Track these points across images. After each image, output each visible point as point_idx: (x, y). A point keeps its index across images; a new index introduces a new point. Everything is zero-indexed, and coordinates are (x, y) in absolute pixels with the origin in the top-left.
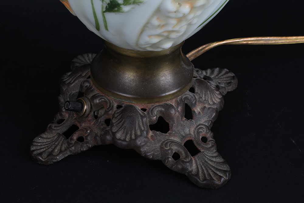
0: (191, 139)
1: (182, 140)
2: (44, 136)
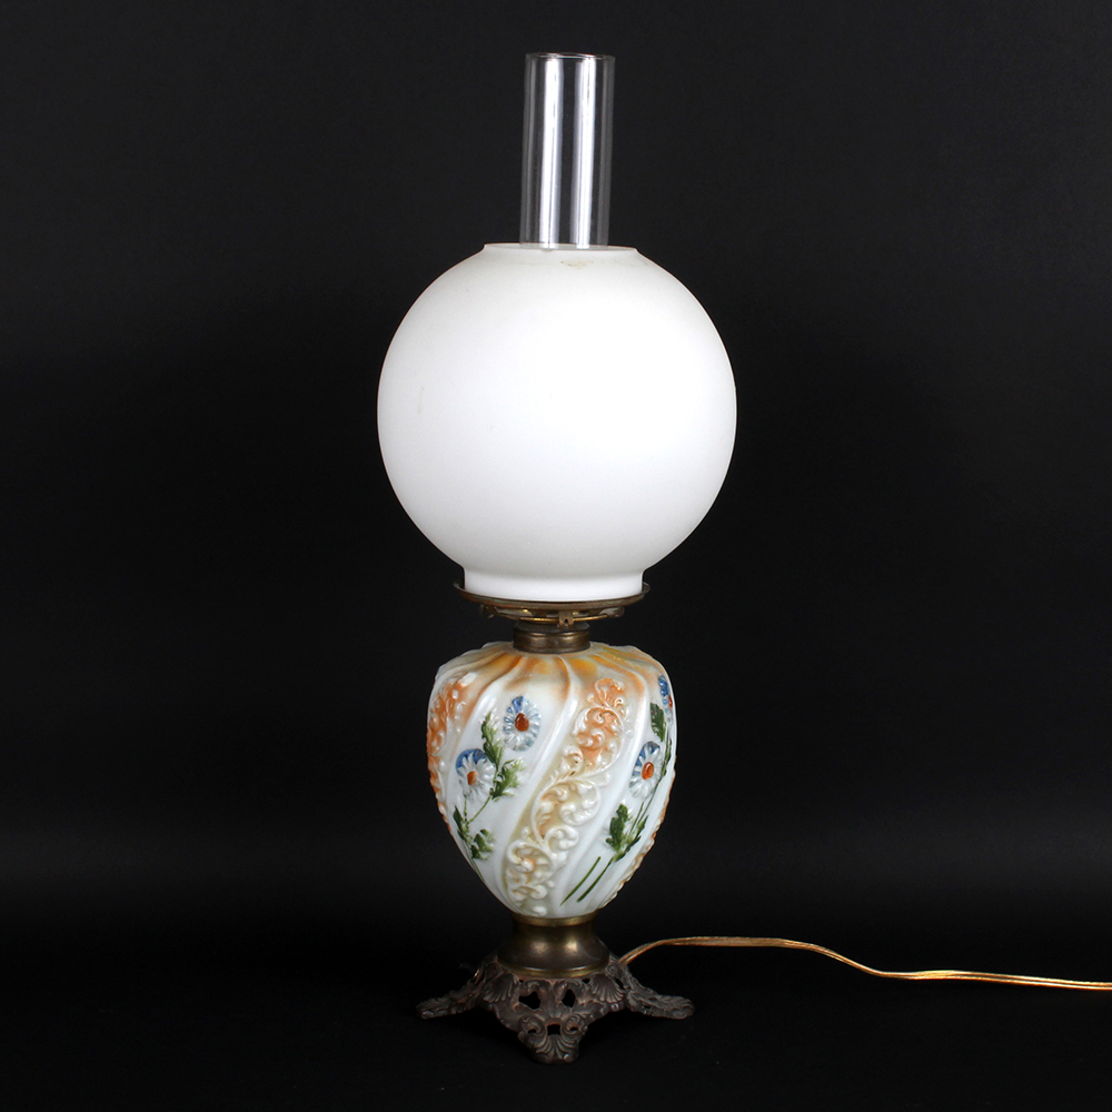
0: (559, 1023)
1: (547, 1020)
2: (440, 999)
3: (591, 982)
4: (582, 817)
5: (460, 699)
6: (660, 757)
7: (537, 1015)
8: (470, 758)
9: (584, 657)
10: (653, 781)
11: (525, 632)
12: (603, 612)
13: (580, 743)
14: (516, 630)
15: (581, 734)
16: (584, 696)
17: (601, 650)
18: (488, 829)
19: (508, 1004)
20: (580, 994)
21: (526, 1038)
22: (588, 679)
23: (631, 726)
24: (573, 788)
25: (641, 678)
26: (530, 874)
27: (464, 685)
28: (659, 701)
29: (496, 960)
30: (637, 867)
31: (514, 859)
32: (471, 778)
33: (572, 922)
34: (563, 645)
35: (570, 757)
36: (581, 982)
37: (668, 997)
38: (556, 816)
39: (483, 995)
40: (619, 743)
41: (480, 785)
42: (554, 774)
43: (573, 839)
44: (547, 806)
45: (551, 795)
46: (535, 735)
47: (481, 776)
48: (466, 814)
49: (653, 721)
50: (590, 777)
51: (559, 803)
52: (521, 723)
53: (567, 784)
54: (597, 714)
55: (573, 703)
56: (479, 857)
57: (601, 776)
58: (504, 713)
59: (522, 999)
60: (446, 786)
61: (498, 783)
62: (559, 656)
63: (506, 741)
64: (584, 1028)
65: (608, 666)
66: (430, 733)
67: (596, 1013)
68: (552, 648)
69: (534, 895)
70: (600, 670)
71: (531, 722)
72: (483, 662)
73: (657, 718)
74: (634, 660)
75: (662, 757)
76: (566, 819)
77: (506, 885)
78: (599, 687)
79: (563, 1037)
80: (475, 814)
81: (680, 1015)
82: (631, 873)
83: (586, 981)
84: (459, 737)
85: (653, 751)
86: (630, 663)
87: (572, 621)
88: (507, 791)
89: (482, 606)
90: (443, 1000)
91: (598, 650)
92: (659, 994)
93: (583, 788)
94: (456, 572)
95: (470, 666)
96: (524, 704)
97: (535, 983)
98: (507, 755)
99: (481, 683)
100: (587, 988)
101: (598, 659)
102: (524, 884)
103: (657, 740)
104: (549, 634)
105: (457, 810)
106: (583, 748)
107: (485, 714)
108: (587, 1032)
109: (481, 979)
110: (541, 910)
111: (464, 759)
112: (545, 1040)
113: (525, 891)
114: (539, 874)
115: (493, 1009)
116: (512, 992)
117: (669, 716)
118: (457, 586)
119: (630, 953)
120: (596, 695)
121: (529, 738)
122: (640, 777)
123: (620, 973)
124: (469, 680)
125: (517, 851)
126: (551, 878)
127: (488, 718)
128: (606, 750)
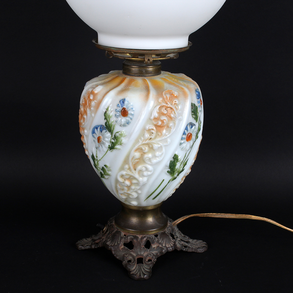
0: (142, 257)
1: (137, 256)
2: (88, 239)
3: (159, 237)
4: (155, 160)
5: (94, 99)
6: (195, 130)
7: (132, 253)
8: (99, 129)
9: (158, 79)
10: (191, 142)
11: (128, 66)
12: (168, 55)
13: (155, 123)
14: (124, 64)
15: (155, 119)
16: (157, 99)
17: (167, 75)
18: (108, 165)
19: (118, 247)
20: (153, 242)
21: (126, 265)
22: (159, 90)
23: (181, 114)
24: (151, 146)
25: (186, 90)
26: (129, 187)
27: (96, 92)
28: (196, 102)
29: (114, 223)
30: (182, 182)
31: (121, 180)
32: (99, 139)
33: (150, 208)
34: (147, 72)
35: (149, 130)
36: (154, 237)
37: (195, 240)
38: (142, 160)
39: (106, 241)
40: (175, 124)
41: (103, 143)
42: (141, 139)
43: (150, 171)
44: (137, 155)
45: (139, 149)
46: (131, 119)
47: (104, 139)
48: (97, 157)
49: (192, 112)
50: (160, 141)
51: (143, 153)
52: (124, 113)
53: (148, 144)
54: (164, 108)
55: (152, 103)
56: (104, 177)
57: (165, 140)
58: (116, 107)
59: (125, 244)
60: (88, 142)
61: (112, 142)
62: (145, 78)
63: (116, 121)
64: (154, 260)
65: (170, 83)
66: (80, 115)
67: (161, 252)
68: (141, 74)
69: (131, 197)
70: (166, 85)
71: (129, 112)
72: (107, 80)
73: (194, 110)
74: (183, 81)
75: (196, 130)
76: (147, 162)
77: (117, 191)
78: (165, 94)
79: (144, 264)
80: (101, 157)
81: (201, 250)
82: (179, 185)
83: (156, 236)
84: (93, 118)
85: (192, 127)
86: (181, 82)
87: (151, 60)
88: (117, 147)
89: (107, 52)
90: (90, 239)
91: (165, 75)
92: (191, 238)
93: (156, 146)
94: (94, 34)
95: (100, 82)
96: (126, 102)
97: (132, 237)
98: (117, 129)
99: (104, 91)
100: (157, 240)
101: (164, 79)
102: (126, 192)
103: (194, 121)
104: (140, 67)
105: (93, 154)
106: (156, 126)
107: (106, 107)
108: (156, 262)
109: (107, 231)
110: (134, 203)
111: (96, 130)
112: (135, 266)
113: (127, 195)
114: (133, 187)
115: (111, 249)
116: (120, 241)
117: (200, 109)
118: (94, 42)
119: (178, 220)
120: (164, 99)
121: (128, 120)
122: (185, 140)
123: (173, 230)
124: (99, 90)
125: (122, 176)
126: (139, 189)
127: (107, 109)
128: (168, 127)
